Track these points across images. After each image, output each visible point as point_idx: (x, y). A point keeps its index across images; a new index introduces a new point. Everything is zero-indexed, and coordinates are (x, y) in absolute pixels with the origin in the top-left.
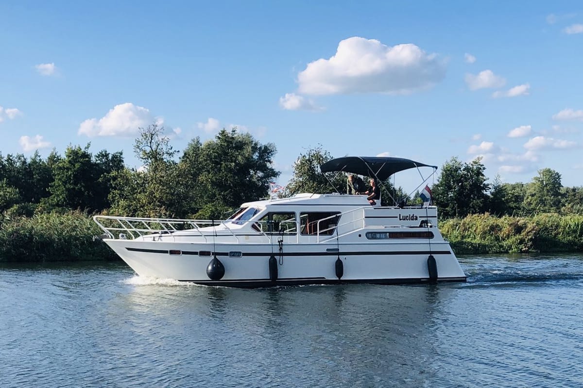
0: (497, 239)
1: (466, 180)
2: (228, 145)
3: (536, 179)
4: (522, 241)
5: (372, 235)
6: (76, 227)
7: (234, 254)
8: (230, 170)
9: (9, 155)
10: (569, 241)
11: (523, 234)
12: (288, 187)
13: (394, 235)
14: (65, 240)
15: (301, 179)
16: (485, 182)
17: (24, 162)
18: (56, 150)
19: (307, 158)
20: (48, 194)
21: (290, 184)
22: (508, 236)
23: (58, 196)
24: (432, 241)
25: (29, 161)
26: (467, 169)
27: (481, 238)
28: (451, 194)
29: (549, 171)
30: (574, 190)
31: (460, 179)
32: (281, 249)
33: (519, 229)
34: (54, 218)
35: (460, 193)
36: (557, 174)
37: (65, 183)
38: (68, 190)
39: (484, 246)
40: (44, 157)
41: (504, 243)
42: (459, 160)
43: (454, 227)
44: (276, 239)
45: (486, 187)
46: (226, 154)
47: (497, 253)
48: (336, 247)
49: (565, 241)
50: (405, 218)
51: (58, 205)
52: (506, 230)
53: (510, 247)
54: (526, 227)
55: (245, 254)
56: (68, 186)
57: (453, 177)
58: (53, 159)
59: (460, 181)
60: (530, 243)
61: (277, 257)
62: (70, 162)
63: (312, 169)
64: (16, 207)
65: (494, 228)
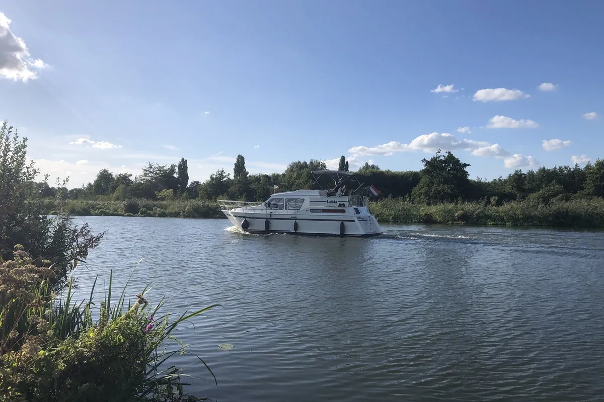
5: (312, 210)
6: (597, 207)
7: (254, 218)
9: (560, 167)
13: (324, 211)
14: (590, 215)
17: (570, 170)
18: (590, 163)
20: (583, 189)
23: (589, 189)
24: (344, 214)
25: (572, 170)
32: (270, 216)
34: (584, 203)
37: (594, 181)
38: (595, 186)
40: (582, 167)
44: (269, 211)
48: (295, 216)
50: (330, 202)
51: (589, 194)
55: (257, 218)
56: (595, 183)
58: (588, 167)
61: (269, 220)
62: (597, 169)
64: (561, 195)
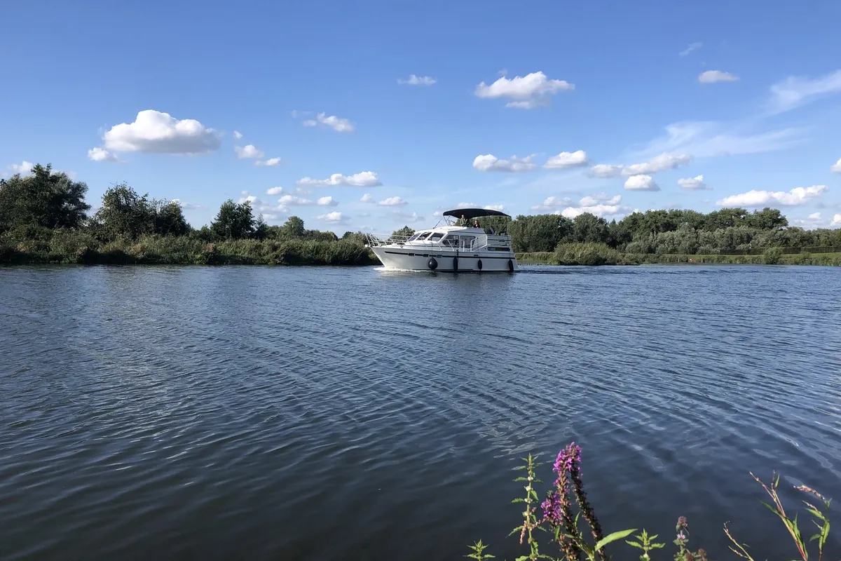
0: (260, 255)
1: (238, 217)
2: (43, 178)
3: (287, 223)
4: (277, 257)
8: (45, 198)
10: (309, 258)
11: (278, 251)
12: (97, 214)
15: (109, 208)
16: (252, 219)
19: (114, 191)
21: (99, 212)
22: (268, 253)
26: (239, 209)
27: (248, 253)
28: (227, 227)
29: (296, 218)
30: (312, 232)
31: (234, 216)
33: (275, 248)
35: (234, 226)
36: (301, 221)
39: (251, 259)
41: (265, 258)
42: (233, 202)
43: (229, 245)
45: (252, 222)
46: (41, 185)
47: (259, 264)
49: (306, 257)
52: (266, 249)
53: (269, 260)
54: (280, 247)
57: (229, 214)
59: (234, 217)
60: (282, 258)
63: (118, 201)
65: (258, 247)
